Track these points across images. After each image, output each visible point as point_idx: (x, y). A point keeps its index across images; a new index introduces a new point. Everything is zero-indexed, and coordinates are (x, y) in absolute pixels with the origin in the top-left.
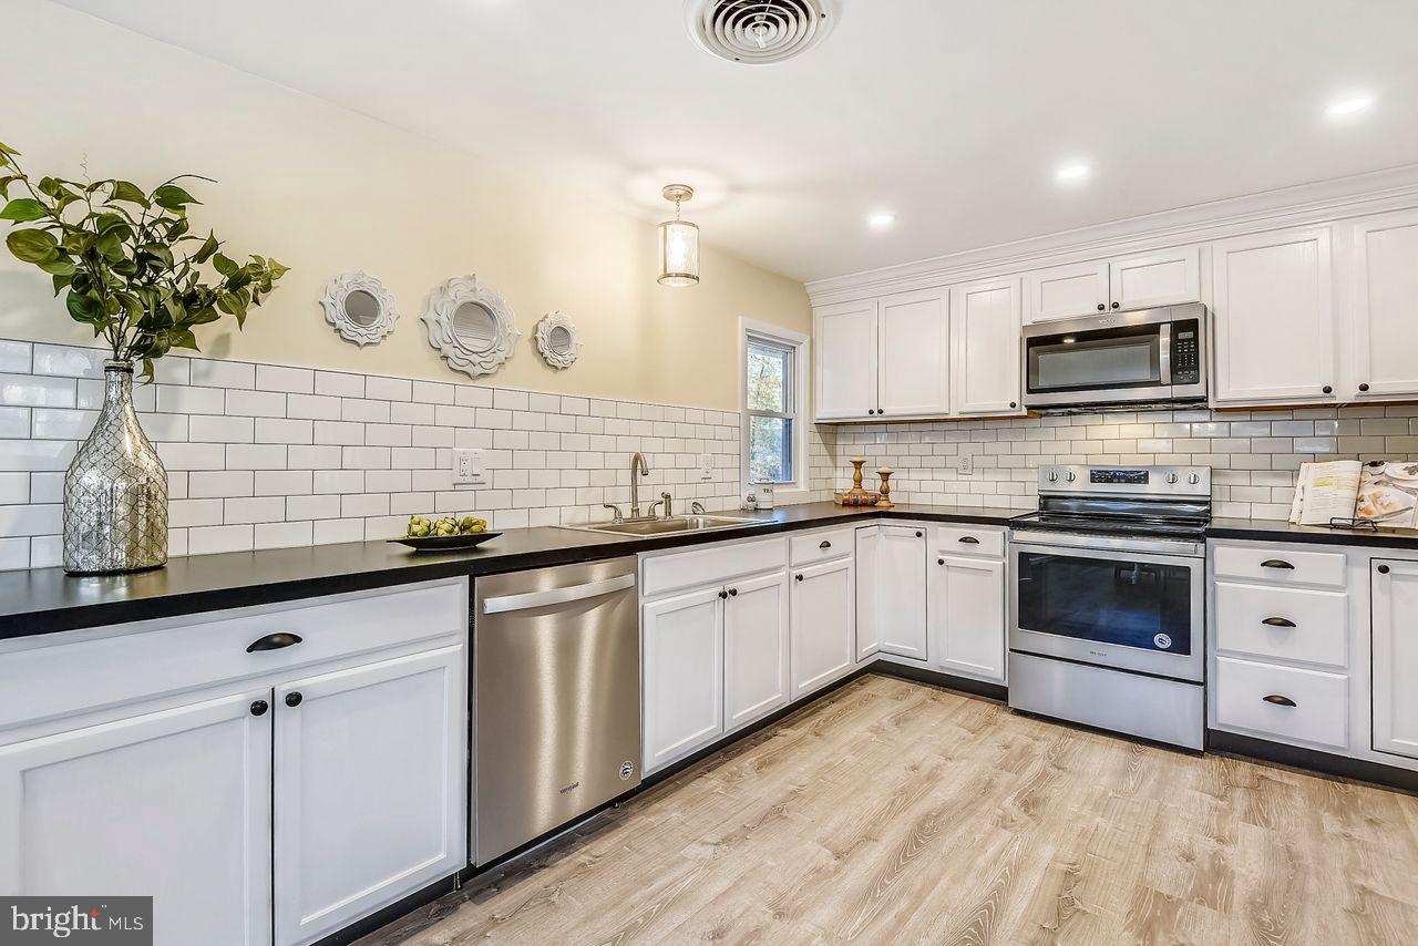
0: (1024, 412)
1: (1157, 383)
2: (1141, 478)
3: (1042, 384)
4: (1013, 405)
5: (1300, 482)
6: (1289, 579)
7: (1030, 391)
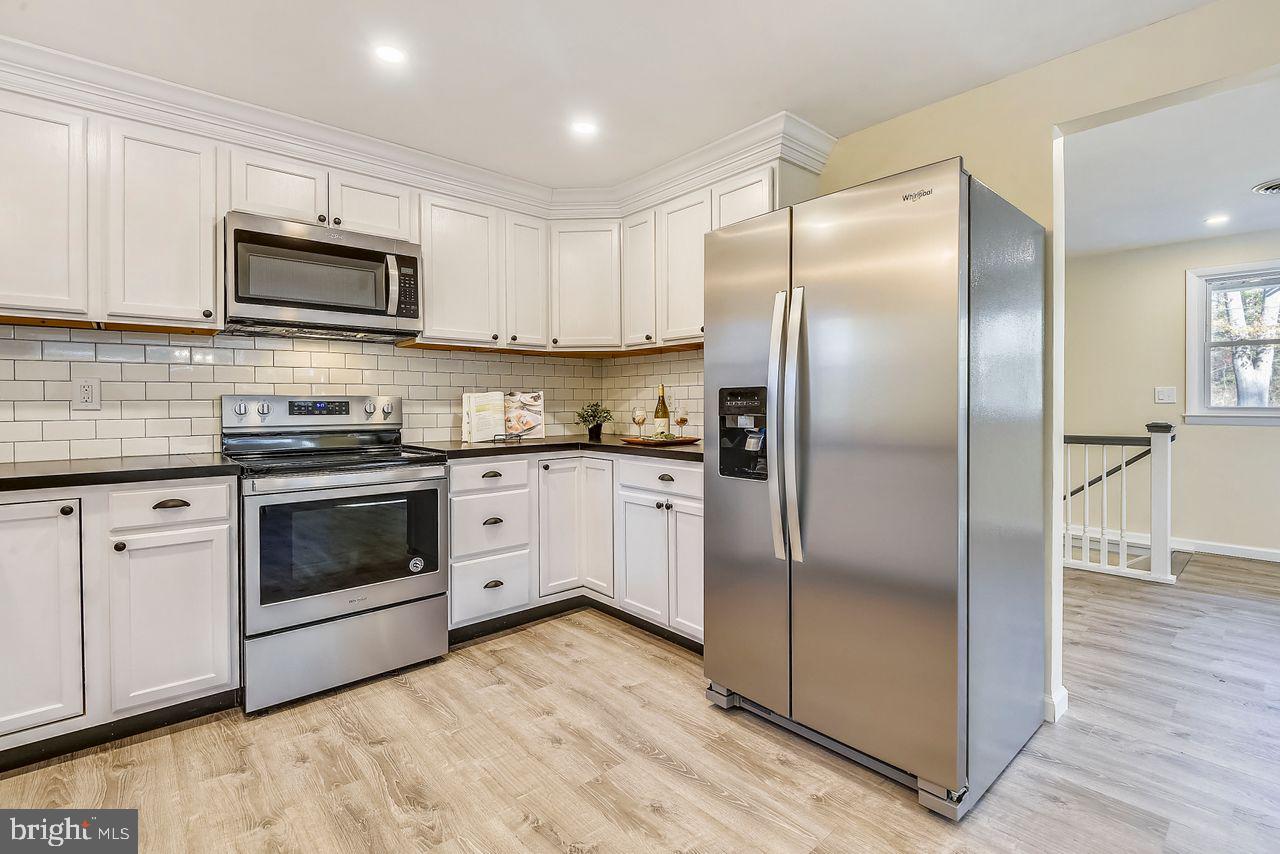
0: (220, 325)
1: (383, 313)
2: (340, 407)
3: (253, 292)
4: (208, 314)
5: (465, 408)
6: (499, 485)
7: (239, 299)
